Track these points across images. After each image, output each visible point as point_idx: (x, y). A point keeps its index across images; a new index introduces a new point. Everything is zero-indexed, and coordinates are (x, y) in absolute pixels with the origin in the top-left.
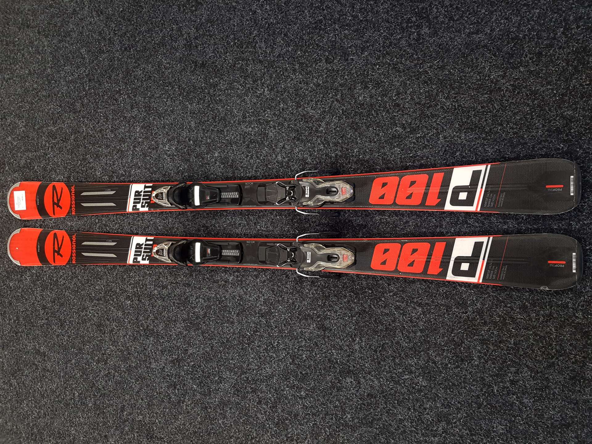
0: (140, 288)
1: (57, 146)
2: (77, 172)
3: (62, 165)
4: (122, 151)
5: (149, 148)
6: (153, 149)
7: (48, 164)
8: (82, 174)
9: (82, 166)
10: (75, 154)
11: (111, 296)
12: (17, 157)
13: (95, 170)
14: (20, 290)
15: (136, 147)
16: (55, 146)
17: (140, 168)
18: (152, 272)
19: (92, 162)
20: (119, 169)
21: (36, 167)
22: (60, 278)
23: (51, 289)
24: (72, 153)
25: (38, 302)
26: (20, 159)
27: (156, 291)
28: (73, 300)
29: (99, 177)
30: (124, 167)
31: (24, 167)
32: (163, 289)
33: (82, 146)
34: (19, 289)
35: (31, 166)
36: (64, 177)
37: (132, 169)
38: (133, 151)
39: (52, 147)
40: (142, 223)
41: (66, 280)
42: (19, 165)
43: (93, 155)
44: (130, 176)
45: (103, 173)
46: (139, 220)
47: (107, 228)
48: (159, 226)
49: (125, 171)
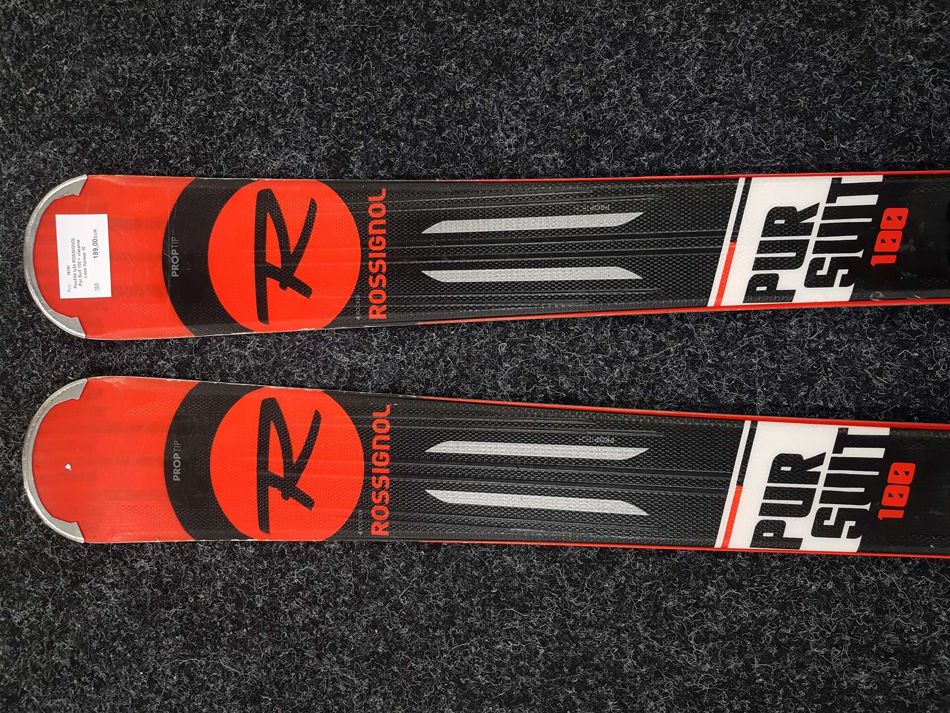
0: (766, 658)
1: (272, 26)
2: (386, 136)
3: (300, 105)
4: (643, 38)
5: (808, 21)
6: (833, 26)
7: (225, 102)
8: (415, 144)
9: (411, 107)
10: (376, 58)
11: (582, 686)
12: (51, 75)
13: (486, 123)
14: (69, 644)
15: (727, 18)
16: (264, 25)
17: (752, 108)
18: (839, 583)
19: (470, 92)
20: (632, 119)
21: (156, 118)
22: (290, 598)
23: (235, 642)
24: (355, 54)
25: (167, 697)
26: (71, 85)
27: (863, 676)
28: (361, 698)
29: (514, 158)
30: (656, 108)
31: (90, 118)
32: (903, 667)
33: (408, 21)
34: (60, 638)
35: (127, 115)
36: (311, 159)
37: (709, 118)
38: (707, 36)
39: (244, 30)
40: (772, 359)
41: (326, 607)
42: (65, 108)
43: (475, 60)
44: (696, 149)
45: (531, 136)
46: (751, 349)
47: (562, 379)
48: (879, 372)
49: (665, 125)
